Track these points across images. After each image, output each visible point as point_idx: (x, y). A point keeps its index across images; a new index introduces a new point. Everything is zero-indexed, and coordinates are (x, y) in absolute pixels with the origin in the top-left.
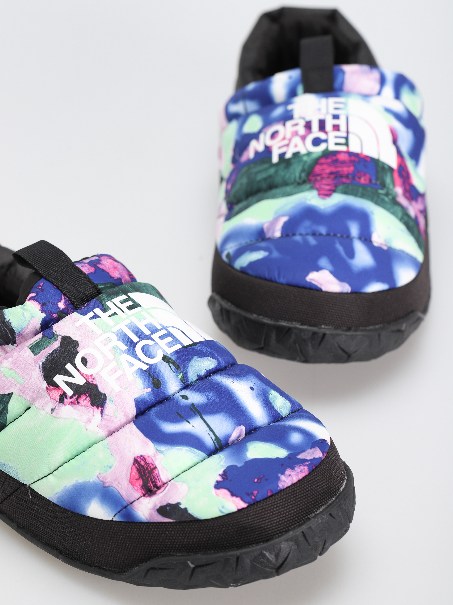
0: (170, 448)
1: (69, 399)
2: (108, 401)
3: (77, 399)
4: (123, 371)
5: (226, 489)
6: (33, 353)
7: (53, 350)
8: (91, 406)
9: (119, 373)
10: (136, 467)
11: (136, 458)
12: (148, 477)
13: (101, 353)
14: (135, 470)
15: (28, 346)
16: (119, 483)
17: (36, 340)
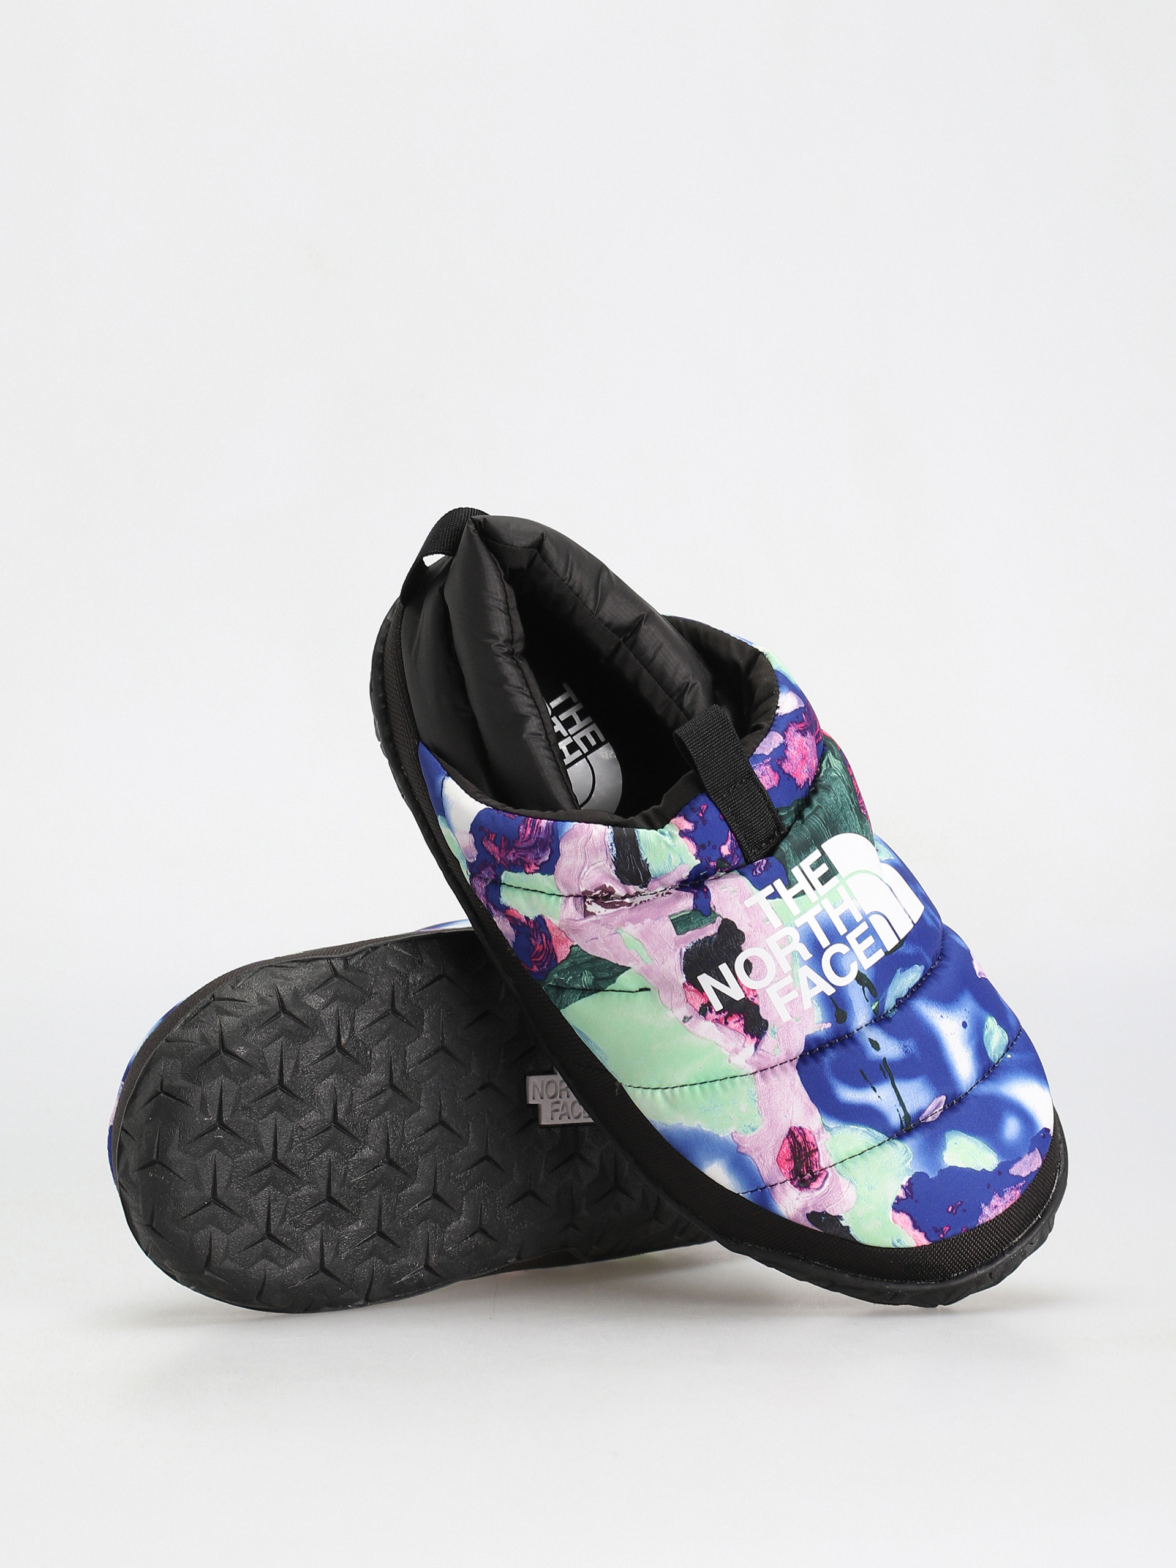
0: (842, 1125)
1: (714, 1014)
2: (769, 1032)
3: (726, 1018)
4: (800, 993)
5: (908, 1214)
6: (676, 931)
7: (706, 936)
8: (743, 1033)
9: (793, 995)
10: (790, 1143)
11: (793, 1129)
12: (804, 1160)
13: (774, 959)
14: (787, 1145)
15: (670, 916)
16: (761, 1156)
17: (684, 911)
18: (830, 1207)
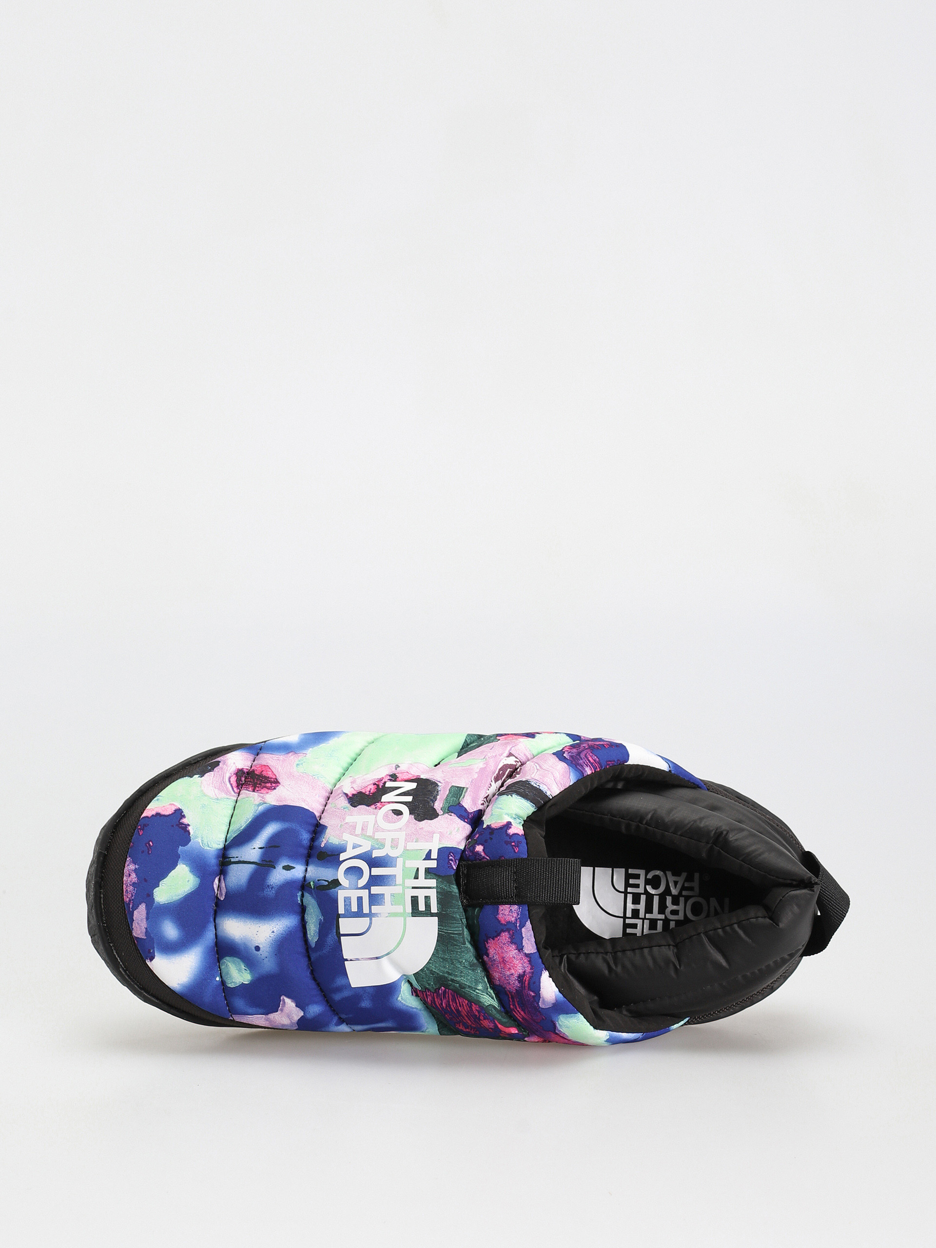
0: (255, 814)
1: (386, 780)
2: (349, 805)
3: (378, 786)
4: (356, 835)
5: (169, 815)
6: (455, 786)
7: (437, 800)
8: (361, 791)
9: (358, 831)
10: (271, 778)
11: (278, 784)
12: (254, 780)
13: (389, 831)
14: (271, 776)
15: (467, 789)
16: (278, 760)
17: (464, 797)
18: (213, 775)
